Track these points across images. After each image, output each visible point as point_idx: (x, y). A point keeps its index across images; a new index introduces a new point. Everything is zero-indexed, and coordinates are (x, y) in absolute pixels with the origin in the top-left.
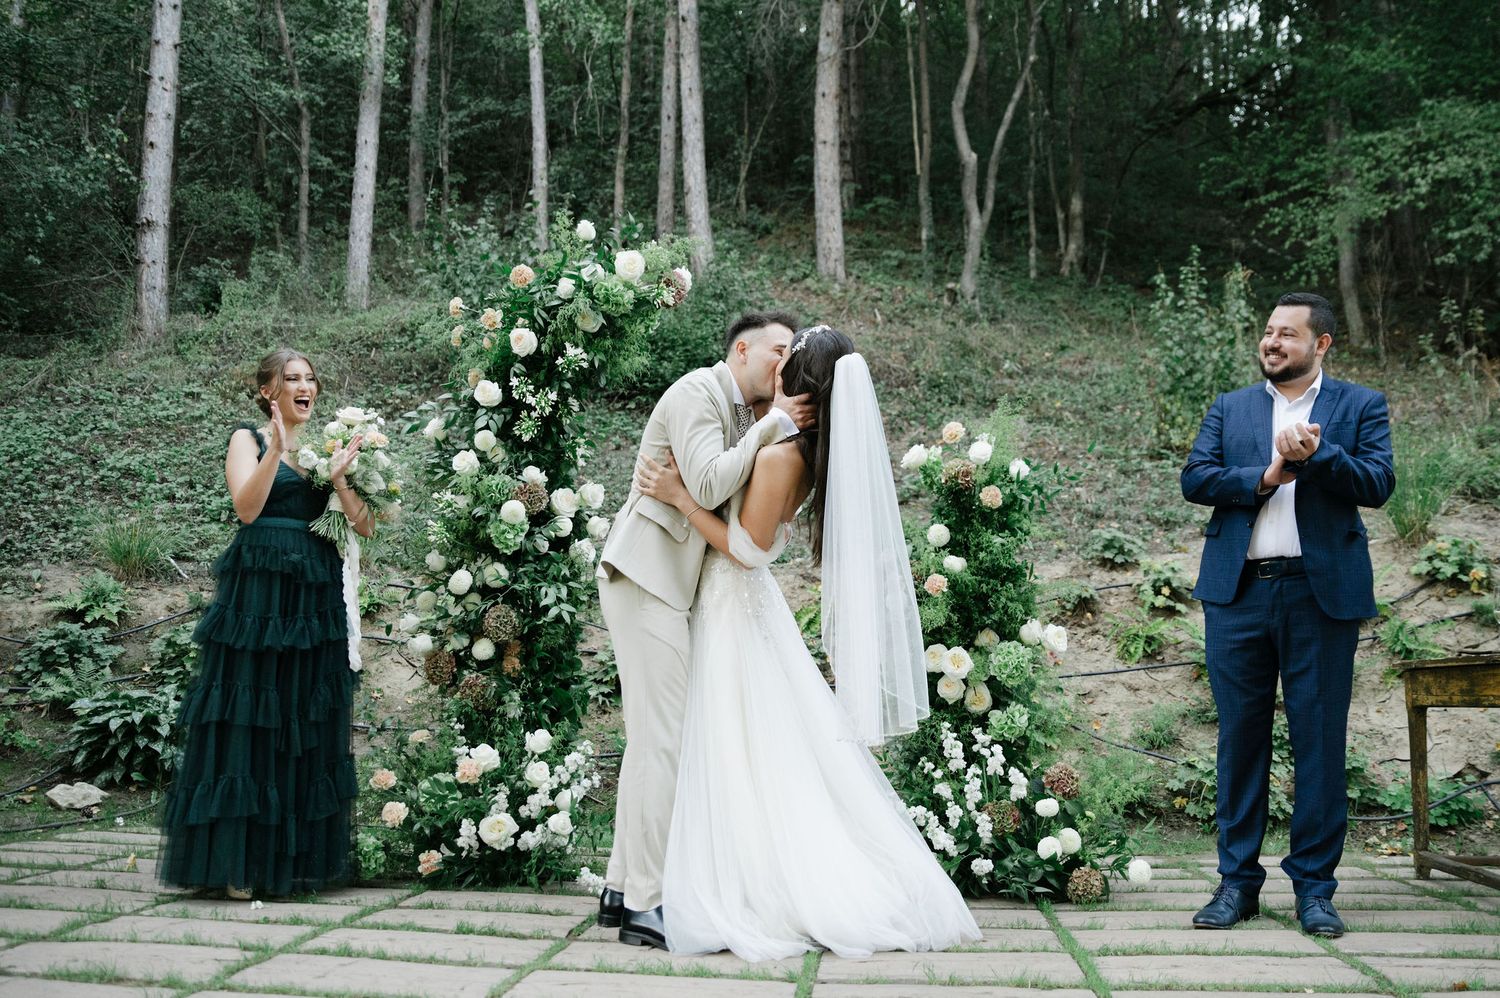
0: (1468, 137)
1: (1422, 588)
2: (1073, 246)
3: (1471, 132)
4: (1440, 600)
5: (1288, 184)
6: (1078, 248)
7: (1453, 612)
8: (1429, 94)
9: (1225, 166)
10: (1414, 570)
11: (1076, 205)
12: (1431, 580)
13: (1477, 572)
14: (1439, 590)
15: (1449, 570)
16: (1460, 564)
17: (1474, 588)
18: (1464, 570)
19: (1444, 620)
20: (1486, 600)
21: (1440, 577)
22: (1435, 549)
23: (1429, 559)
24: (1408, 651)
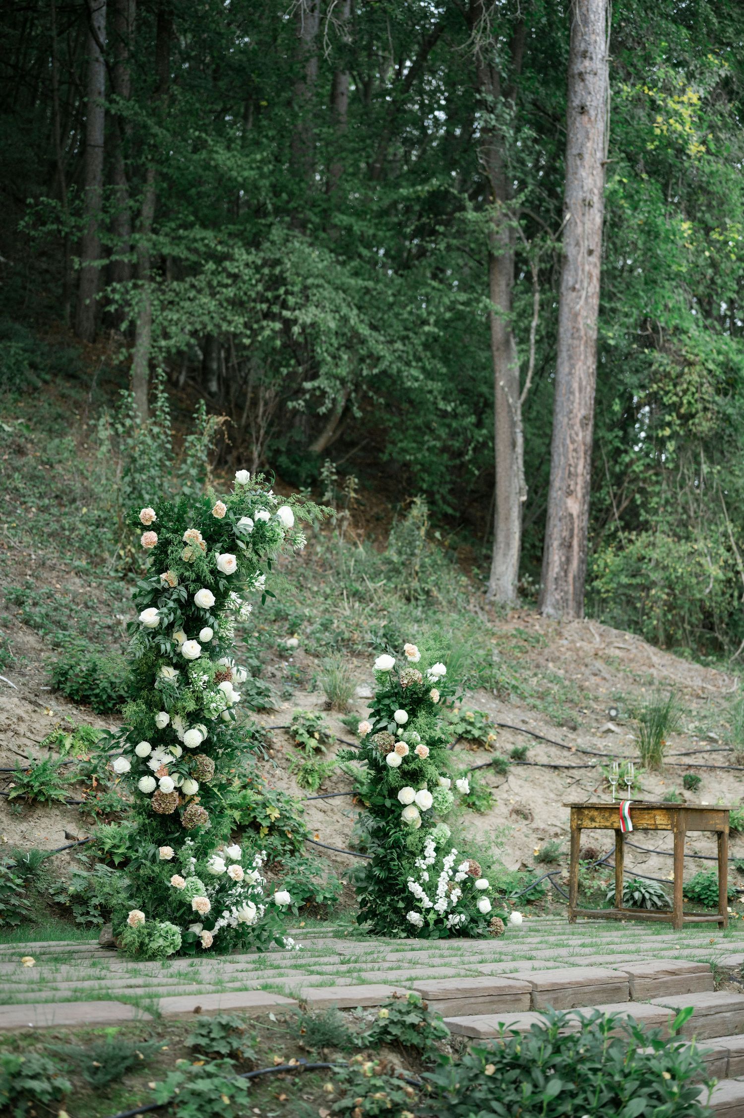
1: (458, 743)
4: (468, 752)
7: (479, 763)
12: (459, 738)
13: (492, 735)
14: (466, 745)
15: (476, 733)
16: (480, 728)
17: (487, 746)
18: (486, 733)
19: (479, 768)
20: (497, 755)
21: (470, 737)
22: (462, 715)
23: (460, 723)
24: (473, 789)
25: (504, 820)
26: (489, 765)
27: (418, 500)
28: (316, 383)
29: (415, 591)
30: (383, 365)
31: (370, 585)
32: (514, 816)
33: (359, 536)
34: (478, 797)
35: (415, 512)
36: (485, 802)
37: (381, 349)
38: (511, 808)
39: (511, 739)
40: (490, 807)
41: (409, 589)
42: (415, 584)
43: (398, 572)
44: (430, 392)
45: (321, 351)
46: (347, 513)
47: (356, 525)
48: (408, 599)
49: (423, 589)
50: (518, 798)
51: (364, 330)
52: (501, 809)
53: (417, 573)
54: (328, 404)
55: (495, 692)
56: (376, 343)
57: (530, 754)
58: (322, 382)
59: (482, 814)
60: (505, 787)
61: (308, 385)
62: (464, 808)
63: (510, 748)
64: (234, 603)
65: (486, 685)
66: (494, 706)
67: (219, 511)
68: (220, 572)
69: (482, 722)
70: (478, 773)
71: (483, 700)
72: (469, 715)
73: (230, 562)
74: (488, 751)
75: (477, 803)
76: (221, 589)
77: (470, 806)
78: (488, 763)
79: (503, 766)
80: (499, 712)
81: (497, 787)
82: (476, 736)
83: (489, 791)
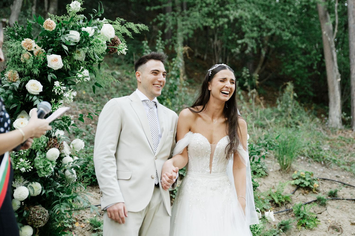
1: (296, 190)
4: (303, 195)
7: (310, 200)
10: (293, 182)
12: (298, 187)
13: (316, 184)
14: (302, 191)
15: (307, 183)
16: (309, 181)
17: (314, 191)
18: (312, 183)
19: (309, 203)
20: (320, 195)
21: (303, 186)
22: (299, 174)
23: (297, 178)
24: (304, 215)
25: (325, 233)
26: (315, 201)
27: (289, 83)
28: (243, 41)
29: (290, 123)
30: (273, 31)
31: (268, 121)
32: (331, 230)
33: (261, 100)
34: (308, 220)
35: (288, 88)
36: (312, 223)
37: (273, 26)
38: (329, 225)
39: (330, 186)
40: (316, 225)
41: (287, 122)
42: (290, 119)
43: (282, 116)
44: (295, 41)
45: (245, 28)
46: (255, 90)
47: (260, 96)
48: (287, 126)
49: (294, 122)
50: (333, 219)
51: (263, 18)
52: (323, 226)
53: (291, 115)
54: (250, 49)
55: (323, 163)
56: (270, 23)
57: (340, 194)
58: (246, 40)
59: (311, 230)
60: (325, 213)
61: (239, 42)
62: (300, 227)
63: (328, 191)
64: (58, 90)
65: (317, 159)
66: (322, 170)
67: (48, 25)
68: (49, 68)
69: (310, 177)
70: (308, 206)
71: (316, 168)
72: (303, 174)
73: (56, 60)
74: (315, 193)
75: (307, 223)
76: (49, 79)
77: (304, 225)
78: (315, 200)
79: (324, 201)
80: (324, 172)
81: (321, 213)
82: (307, 185)
83: (316, 216)
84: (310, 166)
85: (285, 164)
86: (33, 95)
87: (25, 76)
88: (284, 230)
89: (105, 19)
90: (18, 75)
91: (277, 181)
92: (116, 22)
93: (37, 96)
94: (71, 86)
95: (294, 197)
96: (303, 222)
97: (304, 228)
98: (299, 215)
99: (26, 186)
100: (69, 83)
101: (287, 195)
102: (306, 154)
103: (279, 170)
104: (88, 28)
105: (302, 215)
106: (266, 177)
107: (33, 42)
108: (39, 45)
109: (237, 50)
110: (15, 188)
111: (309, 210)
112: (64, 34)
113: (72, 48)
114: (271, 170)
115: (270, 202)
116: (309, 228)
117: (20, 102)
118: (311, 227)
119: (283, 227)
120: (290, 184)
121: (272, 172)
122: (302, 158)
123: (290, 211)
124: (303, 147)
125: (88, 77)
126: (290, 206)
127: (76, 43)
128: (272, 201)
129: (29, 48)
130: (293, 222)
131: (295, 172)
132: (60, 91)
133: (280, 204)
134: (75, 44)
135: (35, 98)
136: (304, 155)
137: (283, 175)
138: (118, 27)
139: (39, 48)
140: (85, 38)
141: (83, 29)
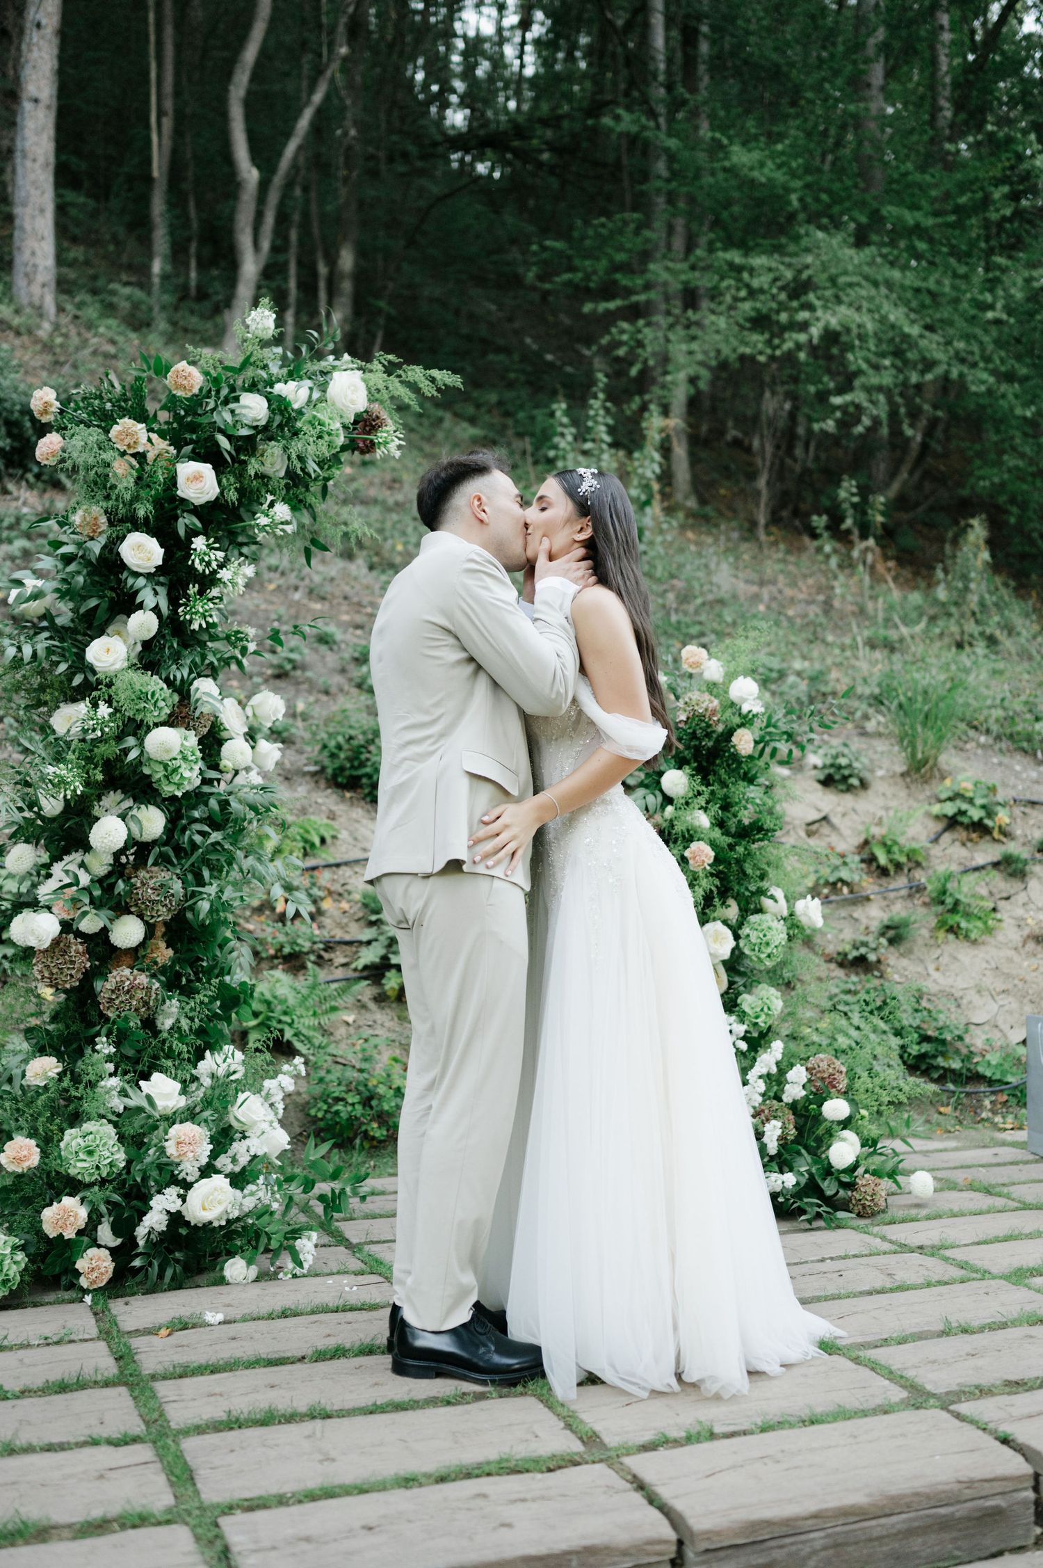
0: (851, 285)
1: (945, 830)
2: (336, 317)
3: (855, 279)
4: (964, 844)
5: (629, 292)
6: (345, 320)
7: (981, 858)
8: (813, 219)
9: (560, 254)
10: (936, 809)
11: (347, 260)
12: (952, 823)
13: (1003, 817)
14: (962, 834)
15: (976, 814)
16: (983, 807)
17: (996, 834)
18: (990, 814)
19: (977, 869)
20: (1012, 848)
21: (965, 820)
22: (956, 788)
23: (950, 799)
24: (957, 903)
25: (1011, 953)
26: (996, 865)
27: (975, 522)
28: (848, 398)
29: (971, 636)
30: (939, 370)
31: (904, 631)
32: (1031, 945)
33: (889, 570)
34: (968, 915)
35: (971, 537)
36: (979, 924)
37: (940, 355)
38: (1026, 932)
40: (989, 931)
41: (963, 633)
42: (971, 627)
43: (949, 615)
44: (1004, 396)
45: (855, 360)
46: (871, 542)
47: (886, 558)
48: (960, 646)
49: (982, 634)
51: (915, 331)
52: (1009, 933)
53: (974, 614)
54: (866, 421)
56: (932, 345)
58: (858, 396)
59: (975, 942)
60: (1022, 897)
61: (837, 400)
62: (941, 934)
63: (1039, 835)
64: (202, 560)
65: (1025, 745)
66: (1034, 775)
67: (180, 381)
68: (183, 501)
69: (986, 796)
70: (973, 877)
71: (1018, 768)
72: (966, 786)
73: (198, 477)
74: (998, 841)
75: (963, 924)
76: (182, 532)
77: (953, 930)
78: (995, 859)
79: (1020, 866)
80: (1037, 782)
81: (1008, 898)
82: (976, 818)
83: (991, 905)
84: (1000, 764)
85: (920, 756)
86: (137, 575)
87: (122, 521)
88: (891, 942)
89: (346, 357)
90: (103, 519)
91: (894, 804)
92: (376, 366)
93: (149, 576)
94: (245, 550)
95: (936, 851)
96: (953, 919)
97: (951, 937)
98: (943, 903)
99: (123, 817)
100: (241, 539)
101: (915, 845)
102: (995, 728)
103: (902, 775)
104: (292, 385)
105: (949, 901)
106: (862, 793)
107: (141, 427)
108: (162, 435)
109: (830, 425)
110: (97, 819)
111: (971, 889)
112: (226, 402)
113: (247, 446)
114: (880, 773)
115: (863, 861)
116: (967, 937)
117: (109, 593)
118: (973, 936)
119: (891, 933)
120: (928, 814)
121: (882, 778)
122: (983, 739)
123: (920, 889)
124: (990, 707)
125: (287, 523)
126: (920, 876)
127: (255, 428)
128: (871, 860)
129: (129, 446)
130: (922, 918)
131: (948, 782)
132: (208, 564)
133: (892, 869)
134: (251, 432)
135: (141, 581)
136: (988, 731)
137: (913, 787)
138: (378, 378)
139: (161, 445)
140: (282, 414)
141: (279, 388)
